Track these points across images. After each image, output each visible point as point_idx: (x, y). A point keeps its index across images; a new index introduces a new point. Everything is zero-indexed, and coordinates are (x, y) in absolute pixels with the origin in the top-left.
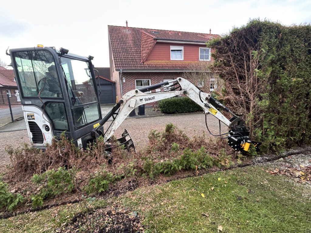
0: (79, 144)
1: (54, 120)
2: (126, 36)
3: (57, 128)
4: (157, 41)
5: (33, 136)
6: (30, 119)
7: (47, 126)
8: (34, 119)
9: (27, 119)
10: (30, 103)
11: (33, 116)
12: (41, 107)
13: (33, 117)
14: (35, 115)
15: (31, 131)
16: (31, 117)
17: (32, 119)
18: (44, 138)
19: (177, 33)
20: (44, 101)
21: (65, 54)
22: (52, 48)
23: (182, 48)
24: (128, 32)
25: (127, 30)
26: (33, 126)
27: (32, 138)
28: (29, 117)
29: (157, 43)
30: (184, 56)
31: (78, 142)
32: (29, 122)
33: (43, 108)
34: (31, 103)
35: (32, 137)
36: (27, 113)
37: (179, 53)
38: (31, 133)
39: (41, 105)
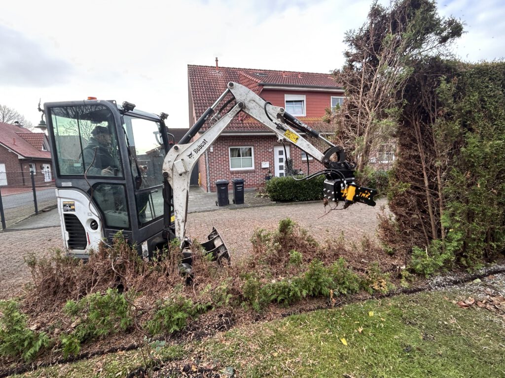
0: (143, 250)
1: (105, 212)
2: (216, 80)
3: (110, 223)
4: (264, 87)
5: (70, 237)
6: (67, 211)
7: (94, 221)
8: (74, 210)
9: (62, 210)
10: (70, 184)
11: (74, 205)
12: (86, 191)
13: (72, 207)
14: (76, 203)
15: (67, 230)
16: (70, 207)
17: (71, 210)
18: (88, 240)
19: (294, 75)
20: (92, 182)
21: (130, 111)
22: (112, 101)
23: (303, 97)
24: (219, 75)
25: (217, 71)
26: (72, 222)
27: (68, 241)
28: (65, 207)
29: (264, 90)
30: (307, 110)
31: (143, 247)
32: (65, 215)
33: (90, 193)
34: (71, 186)
35: (67, 238)
36: (63, 200)
37: (298, 105)
38: (67, 233)
39: (88, 188)
